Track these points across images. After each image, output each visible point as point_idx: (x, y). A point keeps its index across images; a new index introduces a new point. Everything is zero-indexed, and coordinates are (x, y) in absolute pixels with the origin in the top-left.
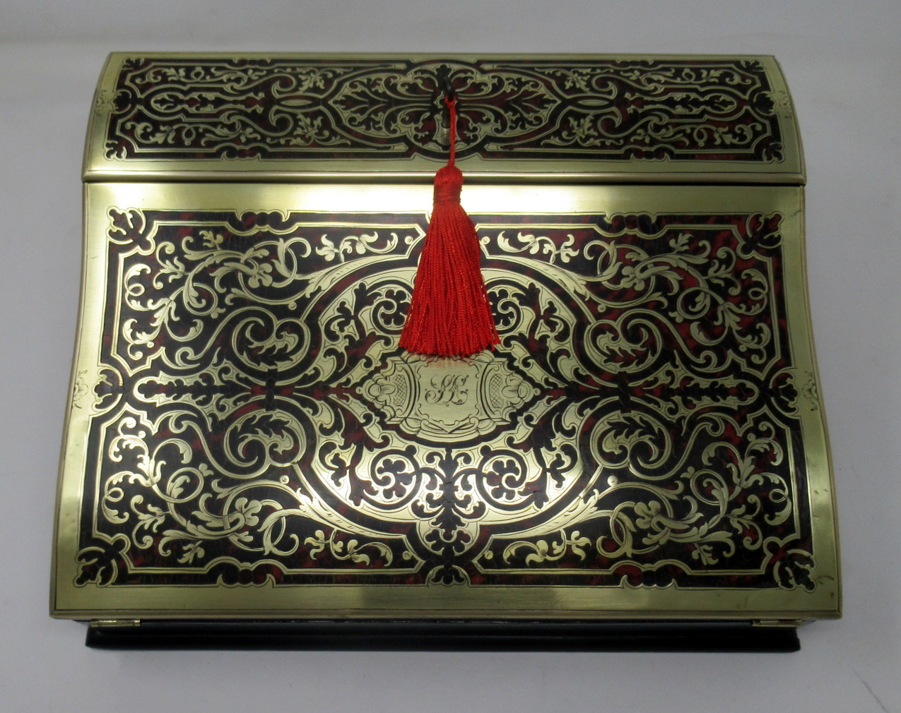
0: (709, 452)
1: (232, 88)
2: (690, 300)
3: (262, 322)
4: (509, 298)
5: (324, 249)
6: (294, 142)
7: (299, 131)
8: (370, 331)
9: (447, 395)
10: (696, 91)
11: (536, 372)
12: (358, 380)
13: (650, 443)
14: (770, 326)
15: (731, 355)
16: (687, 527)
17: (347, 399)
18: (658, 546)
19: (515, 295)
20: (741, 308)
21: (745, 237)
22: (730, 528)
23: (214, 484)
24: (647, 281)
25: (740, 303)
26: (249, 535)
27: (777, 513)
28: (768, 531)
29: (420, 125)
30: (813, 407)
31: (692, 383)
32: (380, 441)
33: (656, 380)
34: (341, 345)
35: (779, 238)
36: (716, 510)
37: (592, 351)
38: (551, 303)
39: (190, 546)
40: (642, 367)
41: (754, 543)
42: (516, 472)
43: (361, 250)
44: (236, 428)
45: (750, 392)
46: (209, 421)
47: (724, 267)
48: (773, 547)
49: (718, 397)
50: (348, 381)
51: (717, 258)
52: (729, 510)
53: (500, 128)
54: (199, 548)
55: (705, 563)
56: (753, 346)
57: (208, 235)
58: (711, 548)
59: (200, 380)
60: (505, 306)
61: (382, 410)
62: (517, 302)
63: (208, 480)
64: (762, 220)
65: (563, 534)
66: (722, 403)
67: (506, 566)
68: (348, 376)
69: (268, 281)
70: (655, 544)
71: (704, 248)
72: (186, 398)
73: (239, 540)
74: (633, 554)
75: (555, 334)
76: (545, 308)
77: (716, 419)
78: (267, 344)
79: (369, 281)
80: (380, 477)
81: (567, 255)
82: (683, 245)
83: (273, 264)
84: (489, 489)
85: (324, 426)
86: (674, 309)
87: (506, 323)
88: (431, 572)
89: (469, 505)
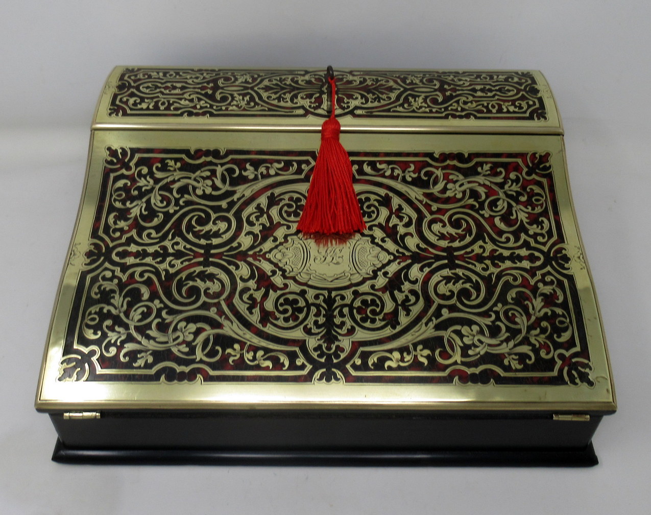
0: (512, 294)
1: (193, 81)
2: (493, 204)
3: (203, 216)
4: (372, 202)
5: (248, 172)
6: (231, 108)
7: (235, 103)
8: (277, 221)
9: (329, 259)
10: (490, 85)
11: (390, 245)
12: (268, 250)
13: (470, 288)
14: (549, 220)
15: (523, 236)
16: (499, 342)
17: (260, 261)
18: (479, 356)
19: (376, 200)
20: (528, 209)
21: (527, 166)
22: (530, 344)
23: (164, 314)
24: (464, 192)
25: (528, 205)
26: (186, 346)
27: (562, 334)
28: (557, 346)
29: (313, 100)
30: (582, 267)
31: (497, 253)
32: (282, 286)
33: (473, 251)
34: (257, 229)
35: (550, 167)
36: (519, 331)
37: (428, 234)
38: (400, 205)
39: (143, 354)
40: (463, 243)
41: (548, 353)
42: (377, 306)
43: (272, 172)
44: (182, 278)
45: (538, 259)
46: (163, 274)
47: (515, 184)
48: (561, 356)
49: (516, 261)
50: (261, 250)
51: (510, 179)
52: (528, 331)
53: (364, 102)
54: (149, 356)
55: (514, 368)
56: (538, 231)
57: (171, 163)
58: (517, 357)
59: (159, 249)
60: (369, 207)
61: (284, 268)
62: (377, 204)
63: (159, 311)
64: (537, 156)
65: (411, 347)
66: (518, 265)
67: (370, 370)
68: (261, 247)
69: (209, 191)
70: (476, 355)
71: (501, 173)
72: (149, 260)
73: (179, 351)
74: (461, 361)
75: (404, 223)
76: (395, 208)
77: (516, 274)
78: (207, 228)
79: (277, 191)
80: (281, 309)
81: (410, 176)
82: (486, 171)
83: (213, 181)
84: (358, 317)
85: (243, 277)
86: (483, 209)
87: (370, 216)
88: (316, 374)
89: (344, 328)
